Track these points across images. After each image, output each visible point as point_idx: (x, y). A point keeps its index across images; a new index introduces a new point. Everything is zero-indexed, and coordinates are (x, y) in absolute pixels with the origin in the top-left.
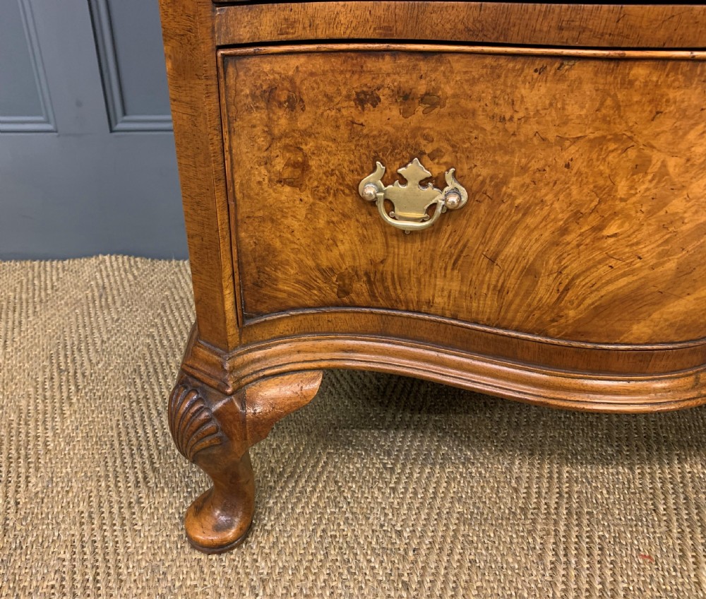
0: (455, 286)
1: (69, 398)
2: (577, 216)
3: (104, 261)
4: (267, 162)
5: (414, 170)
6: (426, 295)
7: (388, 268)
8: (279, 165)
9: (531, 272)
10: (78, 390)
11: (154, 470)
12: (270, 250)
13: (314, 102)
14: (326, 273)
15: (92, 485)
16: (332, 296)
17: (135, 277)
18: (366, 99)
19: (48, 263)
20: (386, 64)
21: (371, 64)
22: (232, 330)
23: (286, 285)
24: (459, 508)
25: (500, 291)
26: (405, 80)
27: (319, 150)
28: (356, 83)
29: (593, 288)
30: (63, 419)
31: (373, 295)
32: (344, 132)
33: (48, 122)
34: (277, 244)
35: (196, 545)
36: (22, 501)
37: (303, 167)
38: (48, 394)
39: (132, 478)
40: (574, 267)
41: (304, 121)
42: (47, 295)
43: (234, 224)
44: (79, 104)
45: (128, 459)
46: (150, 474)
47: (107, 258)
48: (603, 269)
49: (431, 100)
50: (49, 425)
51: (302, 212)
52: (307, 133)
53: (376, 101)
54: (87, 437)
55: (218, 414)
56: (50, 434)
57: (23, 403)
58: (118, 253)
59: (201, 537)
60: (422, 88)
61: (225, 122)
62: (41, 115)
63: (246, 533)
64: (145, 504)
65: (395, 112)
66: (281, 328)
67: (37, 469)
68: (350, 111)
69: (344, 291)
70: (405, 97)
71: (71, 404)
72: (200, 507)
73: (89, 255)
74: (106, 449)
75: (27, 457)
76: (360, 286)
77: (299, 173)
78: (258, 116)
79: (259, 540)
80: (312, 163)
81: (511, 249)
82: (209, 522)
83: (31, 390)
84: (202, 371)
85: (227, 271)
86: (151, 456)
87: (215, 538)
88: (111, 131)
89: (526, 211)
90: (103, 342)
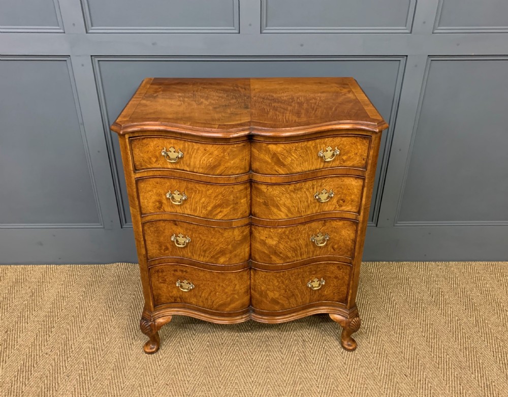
0: (196, 300)
1: (113, 316)
2: (212, 291)
3: (118, 265)
4: (158, 280)
5: (185, 281)
6: (191, 301)
7: (183, 296)
8: (160, 281)
9: (207, 299)
10: (115, 313)
11: (136, 335)
12: (160, 294)
13: (166, 271)
14: (172, 297)
15: (121, 340)
16: (173, 301)
17: (129, 271)
18: (175, 271)
19: (100, 265)
20: (178, 266)
21: (175, 266)
22: (152, 309)
23: (163, 299)
24: (208, 343)
25: (203, 302)
26: (182, 269)
27: (168, 278)
28: (173, 269)
29: (217, 302)
30: (112, 322)
31: (181, 301)
32: (172, 275)
33: (101, 225)
34: (161, 293)
35: (146, 353)
36: (105, 343)
37: (165, 280)
38: (107, 315)
39: (131, 338)
40: (213, 299)
41: (164, 274)
42: (101, 279)
43: (152, 291)
44: (112, 221)
45: (130, 333)
46: (135, 337)
47: (119, 263)
48: (218, 300)
49: (186, 272)
50: (108, 324)
51: (165, 287)
52: (165, 276)
53: (177, 271)
54: (119, 327)
55: (150, 325)
56: (109, 326)
57: (100, 317)
58: (123, 262)
59: (147, 351)
60: (184, 270)
61: (150, 277)
62: (99, 223)
63: (158, 349)
64: (134, 344)
65: (180, 273)
66: (163, 307)
67: (107, 336)
68: (173, 272)
69: (175, 300)
70: (182, 271)
71: (114, 318)
72: (147, 344)
73: (113, 263)
74: (124, 330)
75: (104, 332)
76: (179, 299)
77: (164, 281)
78: (156, 274)
79: (161, 351)
80: (167, 280)
81: (203, 295)
82: (149, 347)
83: (102, 314)
84: (147, 317)
85: (151, 299)
86: (135, 332)
87: (151, 351)
88: (122, 228)
89: (204, 290)
90: (120, 297)
